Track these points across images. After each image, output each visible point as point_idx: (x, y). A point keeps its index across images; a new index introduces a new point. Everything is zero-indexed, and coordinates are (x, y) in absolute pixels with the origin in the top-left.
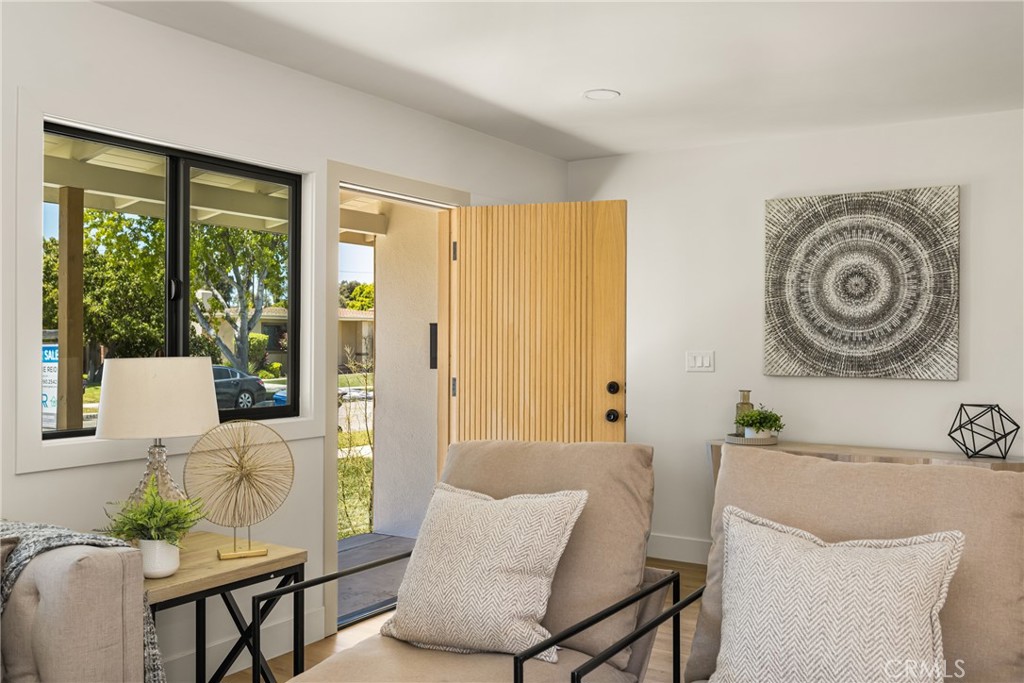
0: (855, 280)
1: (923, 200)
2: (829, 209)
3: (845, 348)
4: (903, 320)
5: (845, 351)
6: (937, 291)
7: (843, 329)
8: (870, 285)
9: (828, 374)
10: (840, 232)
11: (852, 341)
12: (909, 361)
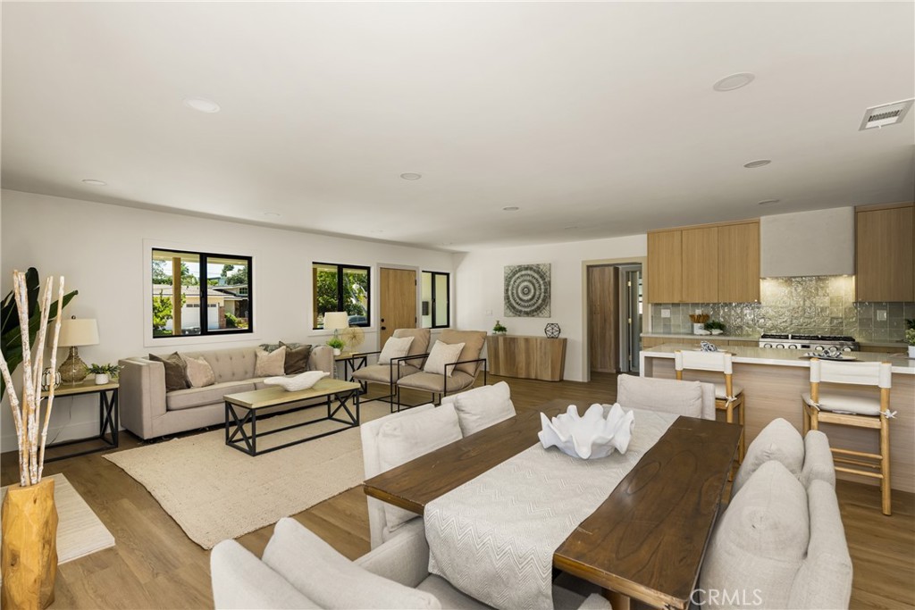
0: (525, 289)
1: (542, 268)
4: (537, 301)
5: (523, 309)
6: (545, 293)
7: (523, 303)
8: (529, 291)
9: (519, 316)
10: (522, 276)
11: (525, 307)
12: (538, 312)
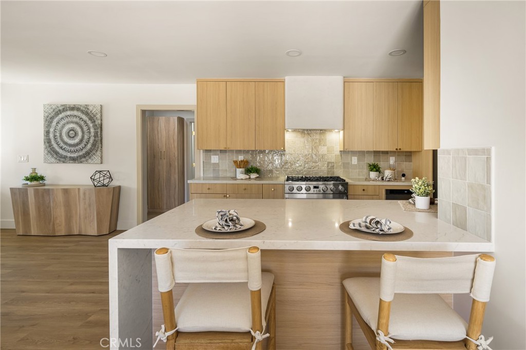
0: (72, 132)
1: (91, 108)
2: (63, 109)
3: (69, 154)
4: (85, 145)
5: (69, 155)
6: (95, 137)
7: (68, 148)
8: (76, 134)
9: (64, 162)
10: (67, 116)
11: (71, 152)
12: (87, 158)
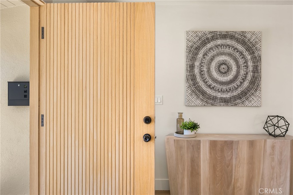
0: (223, 66)
1: (248, 36)
2: (213, 37)
3: (219, 94)
4: (241, 83)
6: (254, 72)
7: (218, 86)
8: (229, 69)
9: (212, 105)
10: (217, 46)
11: (222, 91)
12: (244, 99)
